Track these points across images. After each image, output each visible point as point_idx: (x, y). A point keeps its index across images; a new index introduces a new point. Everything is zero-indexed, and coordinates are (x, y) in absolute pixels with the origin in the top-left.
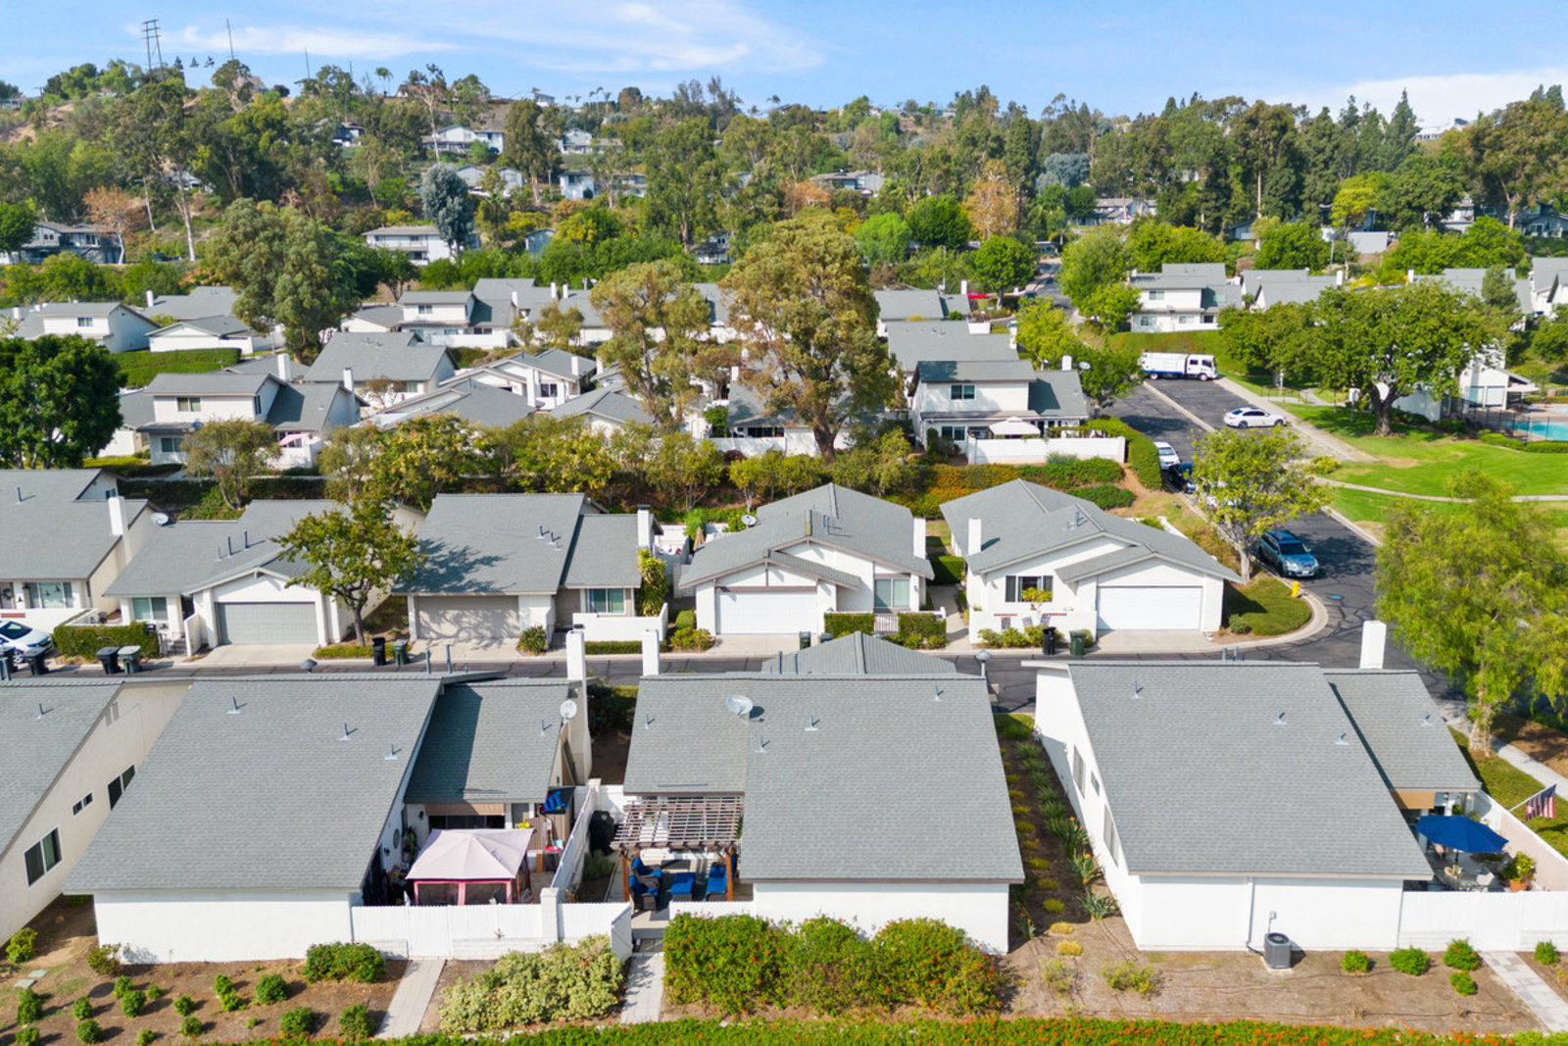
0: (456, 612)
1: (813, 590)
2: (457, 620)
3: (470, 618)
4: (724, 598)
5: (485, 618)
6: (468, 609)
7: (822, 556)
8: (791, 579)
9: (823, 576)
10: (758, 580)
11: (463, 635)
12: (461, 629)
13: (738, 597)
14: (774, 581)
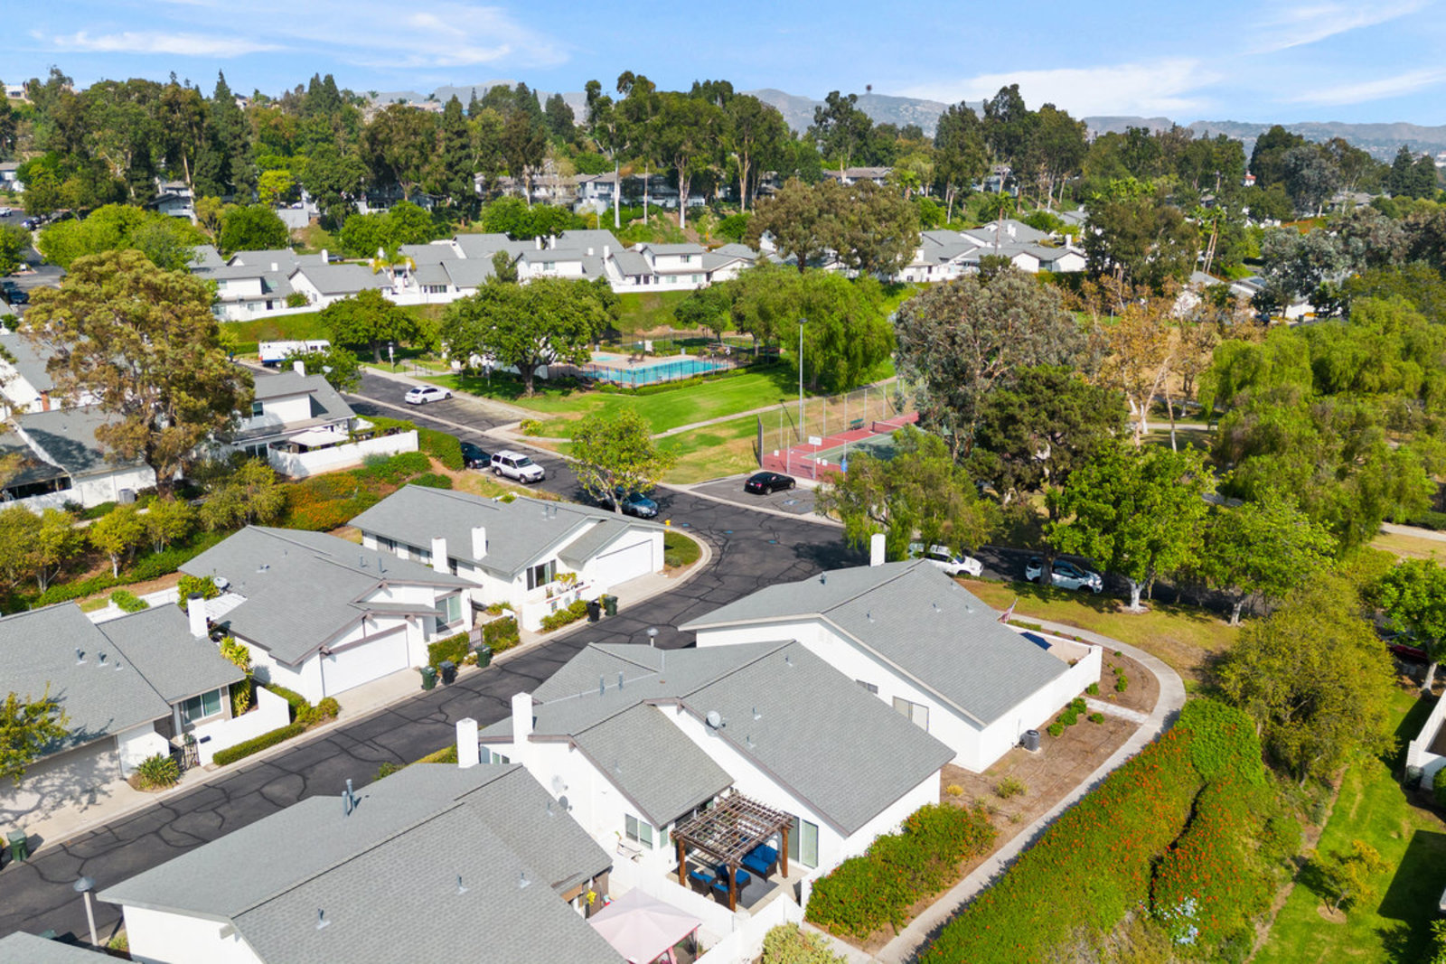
0: (34, 779)
1: (403, 627)
2: (36, 789)
3: (53, 780)
4: (327, 661)
5: (72, 771)
6: (50, 770)
7: (390, 594)
8: (384, 624)
9: (409, 613)
10: (356, 634)
11: (48, 802)
12: (43, 796)
13: (338, 656)
14: (370, 630)
